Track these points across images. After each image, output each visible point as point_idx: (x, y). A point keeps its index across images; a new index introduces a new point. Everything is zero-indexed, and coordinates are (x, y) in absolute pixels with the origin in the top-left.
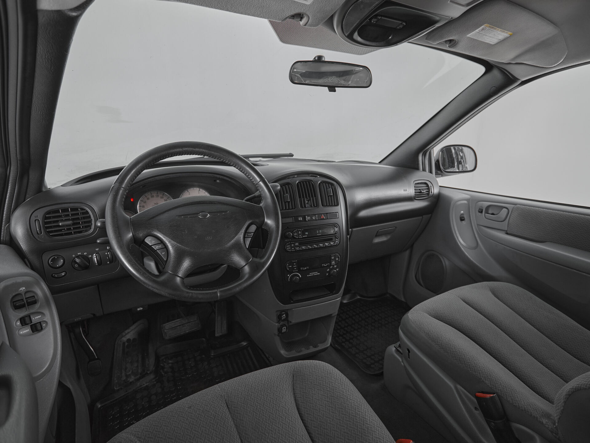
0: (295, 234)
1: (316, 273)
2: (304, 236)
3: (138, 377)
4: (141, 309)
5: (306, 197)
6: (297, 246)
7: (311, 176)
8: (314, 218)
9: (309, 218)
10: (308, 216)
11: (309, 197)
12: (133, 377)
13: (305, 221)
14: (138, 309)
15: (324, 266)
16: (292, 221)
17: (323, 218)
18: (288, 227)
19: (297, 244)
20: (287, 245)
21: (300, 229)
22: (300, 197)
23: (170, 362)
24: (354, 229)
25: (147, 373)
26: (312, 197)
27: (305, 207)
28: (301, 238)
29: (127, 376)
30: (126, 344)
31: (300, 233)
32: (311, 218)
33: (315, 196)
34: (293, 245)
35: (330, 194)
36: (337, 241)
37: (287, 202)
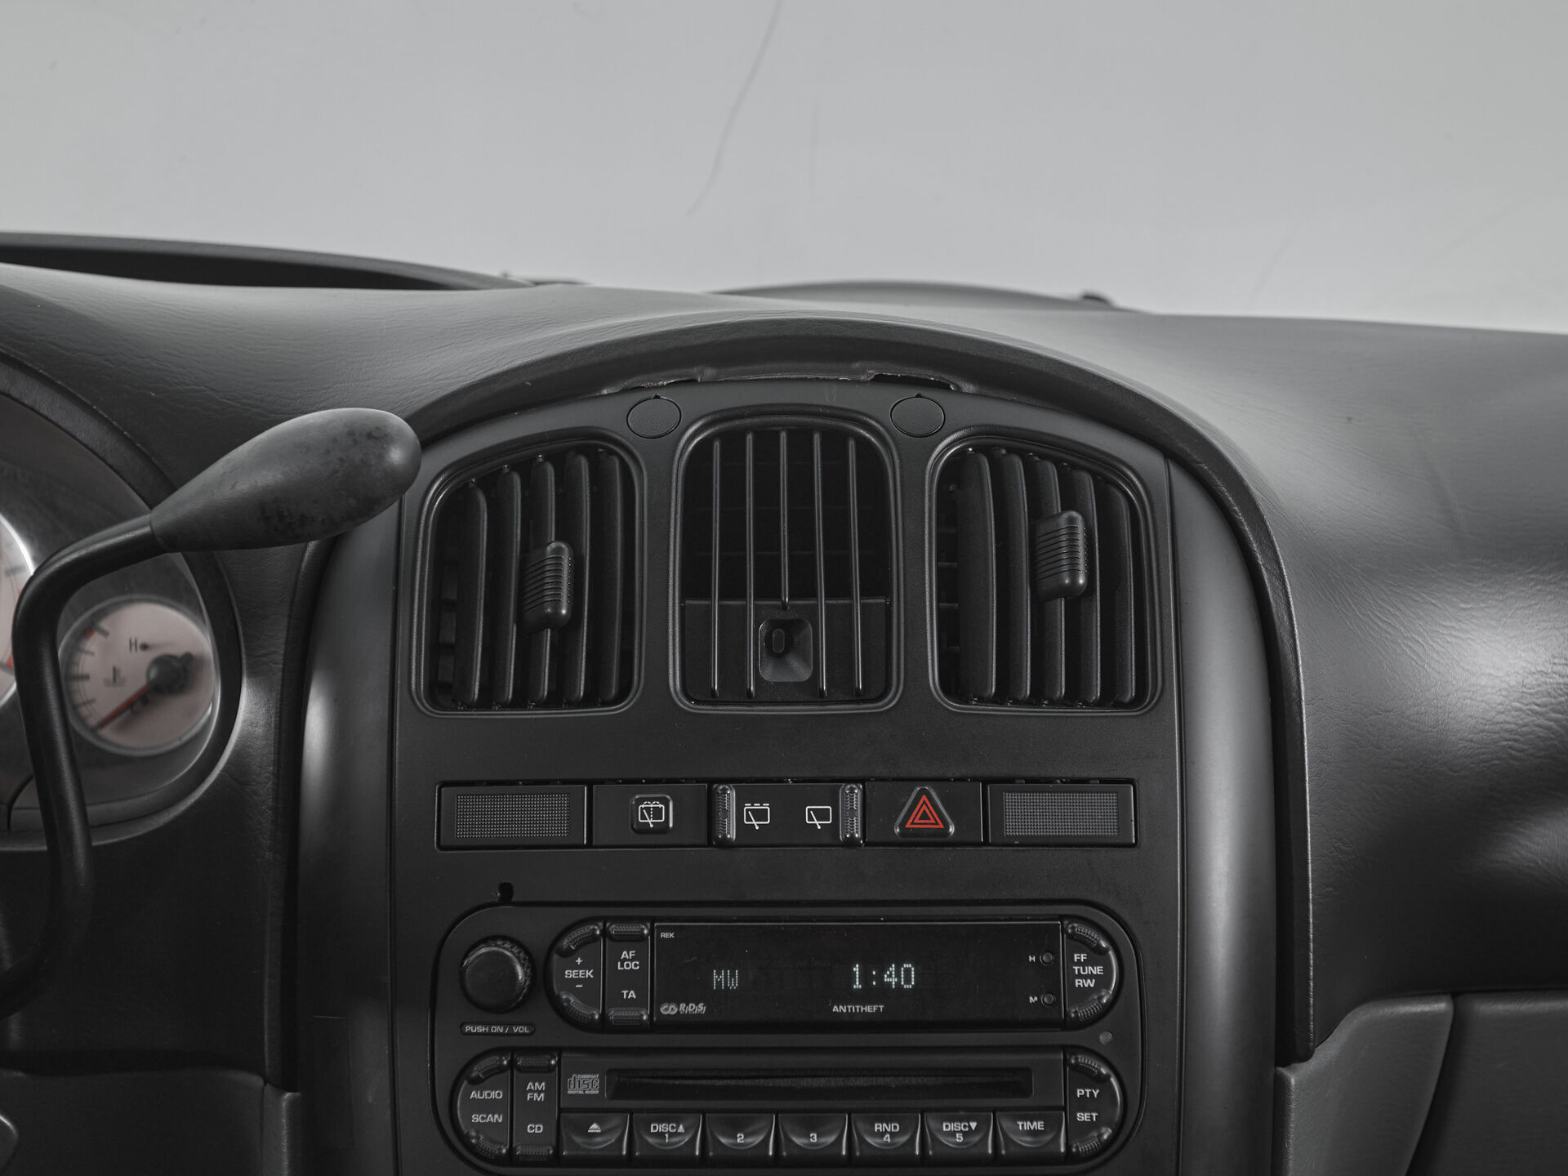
0: (570, 974)
2: (669, 1009)
5: (768, 588)
6: (589, 1109)
7: (880, 379)
8: (822, 815)
9: (760, 815)
10: (750, 787)
11: (804, 587)
13: (712, 839)
16: (558, 830)
17: (932, 824)
18: (507, 890)
19: (585, 1084)
20: (476, 1083)
21: (641, 920)
22: (695, 584)
24: (1490, 1008)
26: (839, 587)
27: (735, 691)
28: (636, 1028)
31: (628, 961)
32: (789, 814)
33: (877, 582)
34: (536, 1090)
35: (1074, 573)
36: (1083, 1117)
37: (552, 621)
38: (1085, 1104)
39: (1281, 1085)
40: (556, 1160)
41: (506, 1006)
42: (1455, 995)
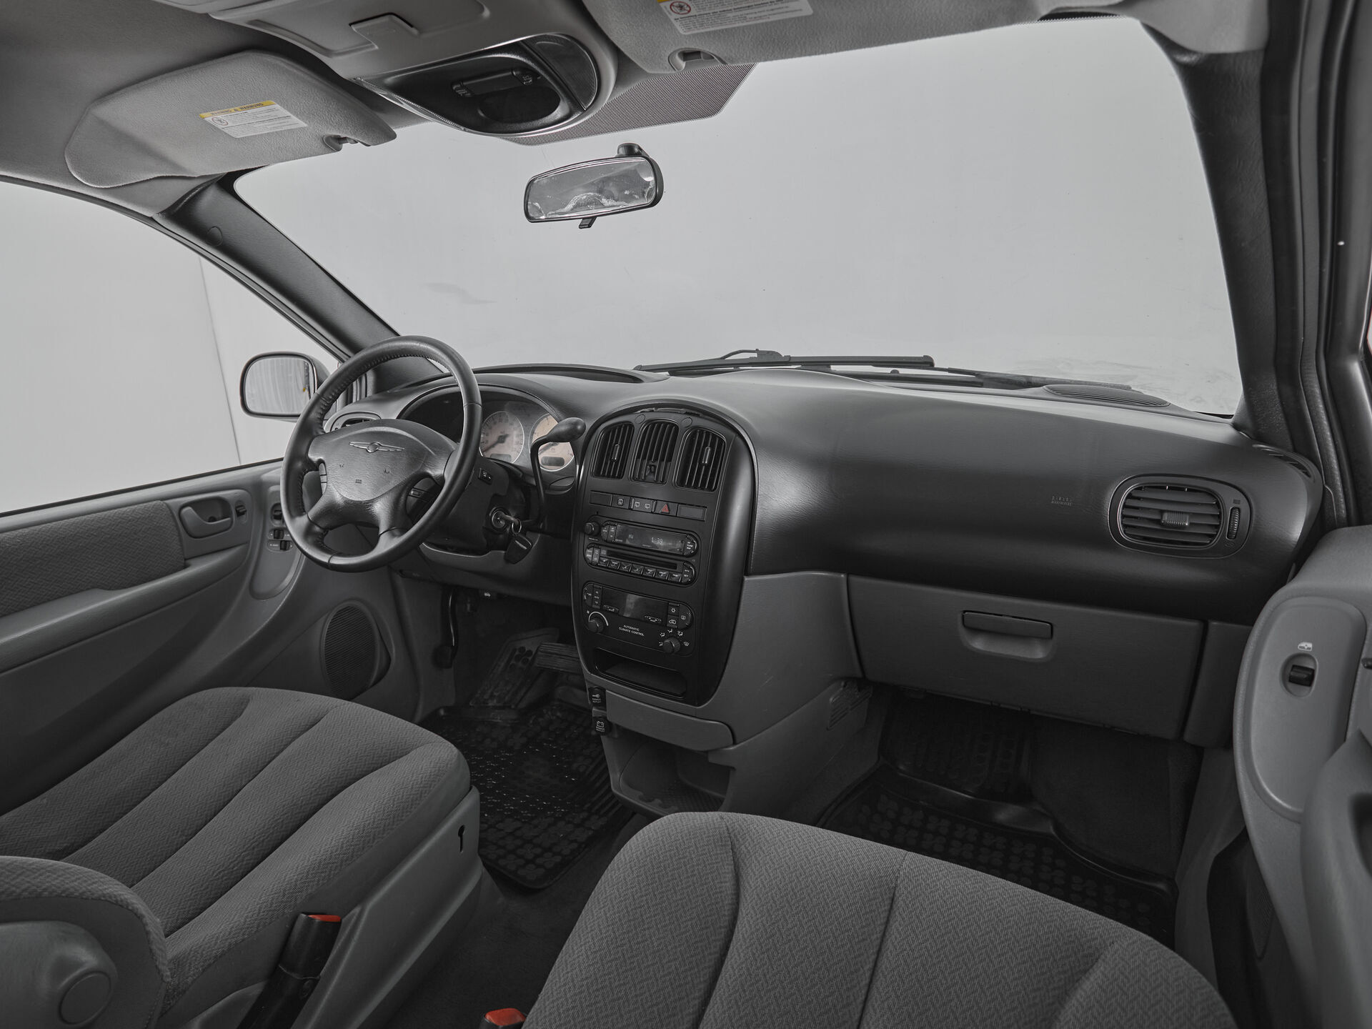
1: (636, 631)
2: (617, 540)
3: (498, 705)
4: (489, 595)
5: (650, 458)
6: (604, 557)
7: (687, 413)
8: (648, 507)
9: (638, 504)
10: (637, 499)
11: (656, 459)
12: (495, 701)
13: (630, 508)
14: (486, 594)
15: (648, 621)
17: (667, 511)
23: (559, 714)
24: (858, 580)
25: (510, 707)
26: (664, 460)
27: (641, 479)
28: (612, 543)
29: (492, 696)
30: (517, 653)
31: (612, 530)
32: (643, 505)
33: (670, 459)
34: (597, 552)
35: (705, 461)
36: (685, 576)
37: (614, 460)
38: (686, 573)
39: (742, 581)
40: (597, 565)
41: (591, 535)
42: (848, 575)
